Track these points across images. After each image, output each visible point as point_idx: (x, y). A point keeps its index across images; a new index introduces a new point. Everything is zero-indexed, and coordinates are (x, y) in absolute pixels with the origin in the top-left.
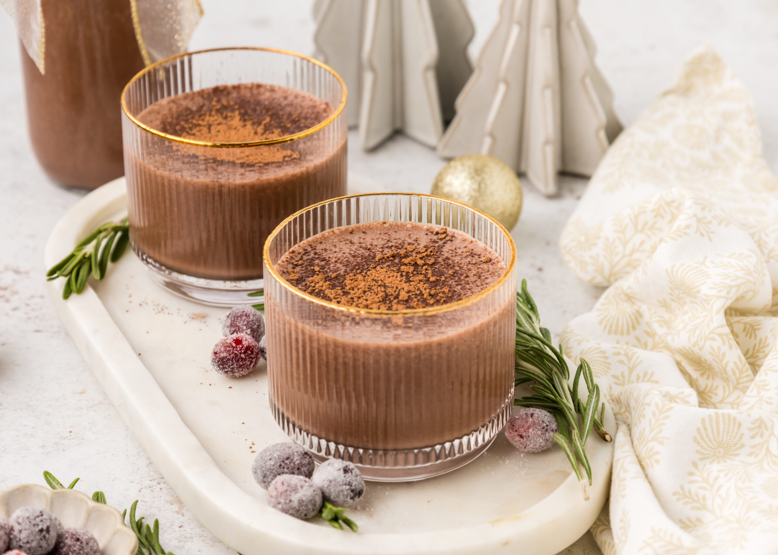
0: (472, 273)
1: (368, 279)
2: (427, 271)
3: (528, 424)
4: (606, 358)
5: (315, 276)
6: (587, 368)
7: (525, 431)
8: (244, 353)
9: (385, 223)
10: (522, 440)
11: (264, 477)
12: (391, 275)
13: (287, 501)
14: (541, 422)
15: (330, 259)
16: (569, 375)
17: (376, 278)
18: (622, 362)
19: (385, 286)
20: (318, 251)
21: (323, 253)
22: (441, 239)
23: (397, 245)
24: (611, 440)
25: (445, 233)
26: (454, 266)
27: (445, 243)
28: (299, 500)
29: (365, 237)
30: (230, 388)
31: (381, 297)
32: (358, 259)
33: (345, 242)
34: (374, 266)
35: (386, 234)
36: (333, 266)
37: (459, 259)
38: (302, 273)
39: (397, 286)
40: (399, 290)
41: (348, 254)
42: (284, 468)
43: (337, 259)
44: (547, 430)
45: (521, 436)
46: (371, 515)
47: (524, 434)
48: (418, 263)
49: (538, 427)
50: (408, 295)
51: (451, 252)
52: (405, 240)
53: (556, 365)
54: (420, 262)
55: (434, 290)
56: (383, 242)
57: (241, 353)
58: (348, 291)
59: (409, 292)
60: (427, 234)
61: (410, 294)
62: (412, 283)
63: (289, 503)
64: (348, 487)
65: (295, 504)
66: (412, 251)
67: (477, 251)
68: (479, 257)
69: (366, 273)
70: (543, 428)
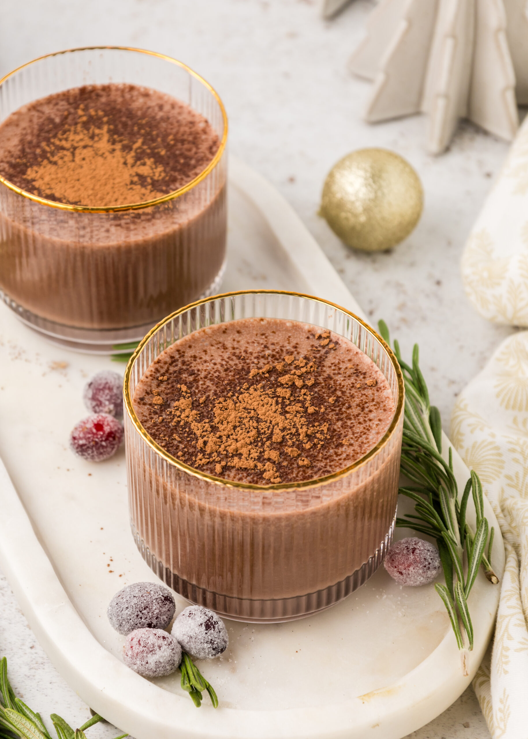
0: (355, 401)
1: (239, 406)
2: (305, 397)
3: (409, 562)
4: (500, 455)
5: (182, 400)
6: (477, 485)
7: (405, 568)
8: (106, 440)
9: (262, 320)
10: (401, 576)
12: (265, 401)
13: (144, 663)
14: (423, 560)
15: (199, 373)
16: (457, 491)
17: (248, 406)
18: (516, 461)
19: (258, 420)
20: (186, 359)
21: (191, 363)
22: (323, 347)
23: (274, 353)
24: (498, 582)
25: (328, 337)
26: (336, 390)
27: (327, 353)
28: (156, 662)
29: (240, 339)
30: (90, 475)
31: (253, 436)
32: (230, 374)
33: (216, 346)
34: (248, 386)
35: (263, 334)
36: (202, 384)
37: (342, 379)
38: (167, 394)
39: (272, 419)
40: (273, 426)
41: (219, 366)
42: (141, 618)
43: (206, 373)
44: (429, 568)
45: (401, 573)
46: (234, 670)
47: (404, 572)
48: (297, 384)
49: (419, 564)
50: (282, 434)
51: (333, 368)
52: (283, 346)
53: (444, 478)
54: (299, 383)
55: (312, 428)
56: (259, 349)
57: (102, 441)
58: (217, 425)
59: (283, 430)
60: (308, 338)
61: (285, 433)
62: (288, 415)
63: (145, 665)
64: (209, 645)
66: (290, 365)
67: (363, 368)
68: (364, 378)
69: (238, 397)
70: (425, 566)
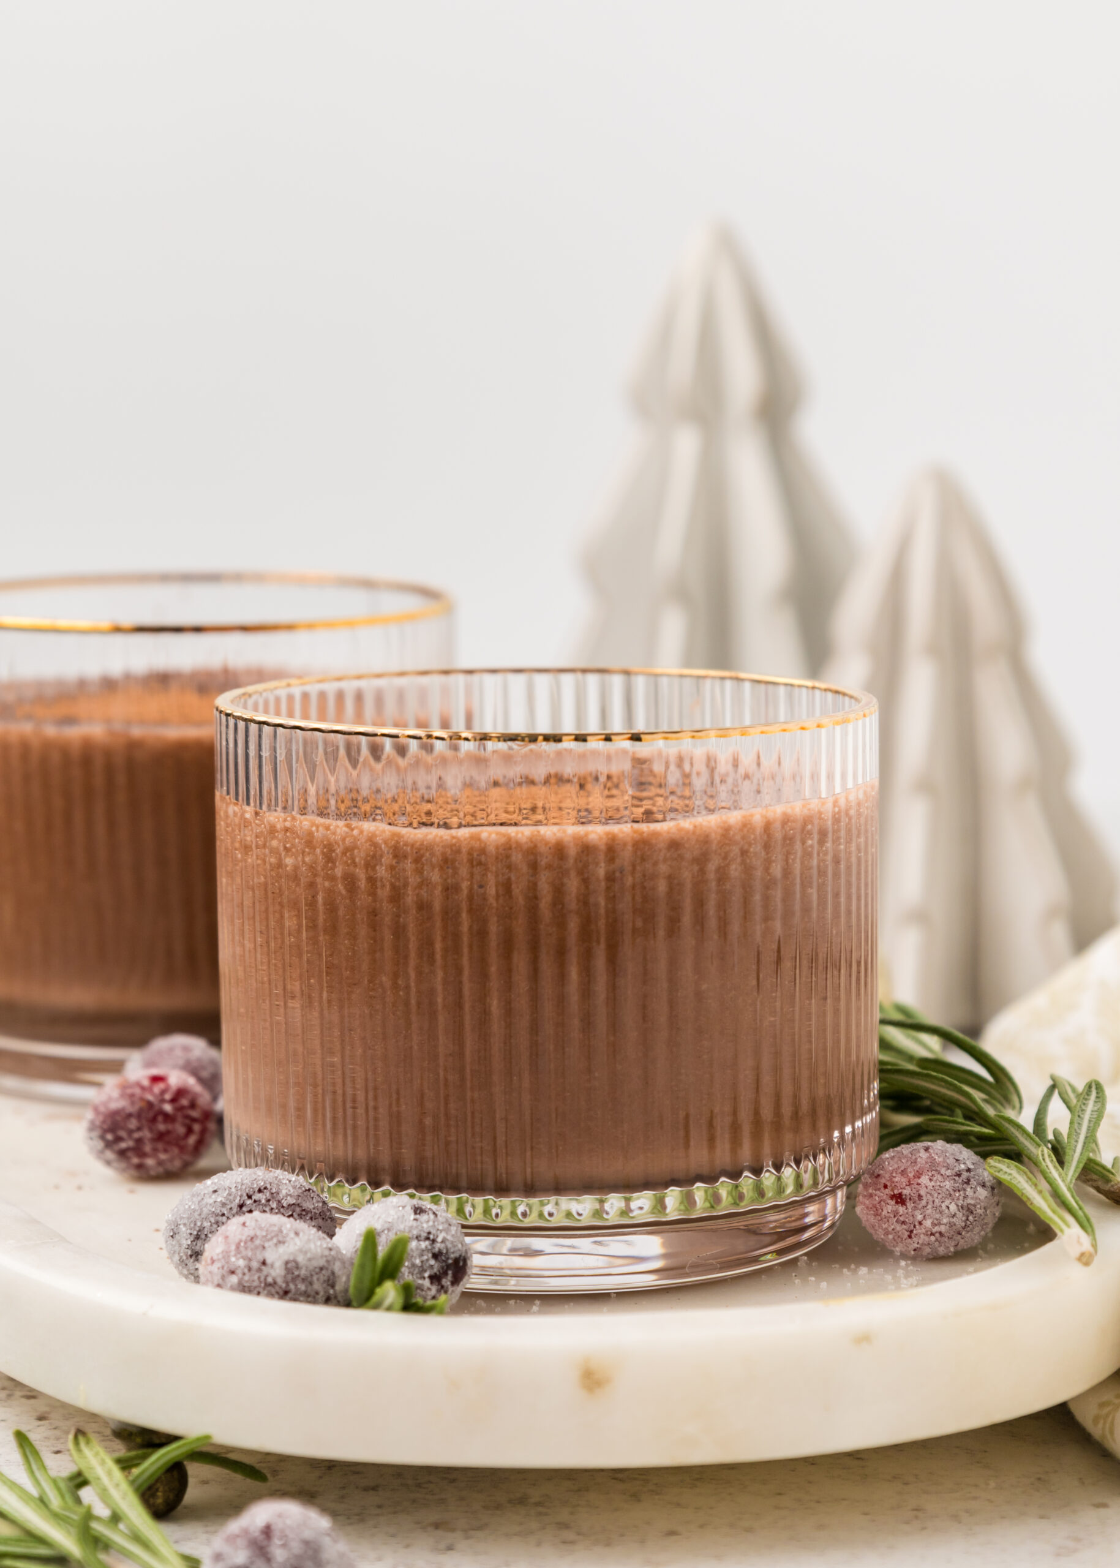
3: (917, 1166)
7: (910, 1184)
8: (173, 1101)
10: (901, 1209)
11: (198, 1237)
13: (255, 1265)
14: (951, 1161)
16: (1021, 1102)
28: (287, 1263)
44: (968, 1182)
45: (900, 1199)
47: (907, 1192)
49: (943, 1171)
53: (987, 1087)
57: (163, 1101)
63: (259, 1270)
64: (424, 1244)
65: (277, 1272)
70: (958, 1175)
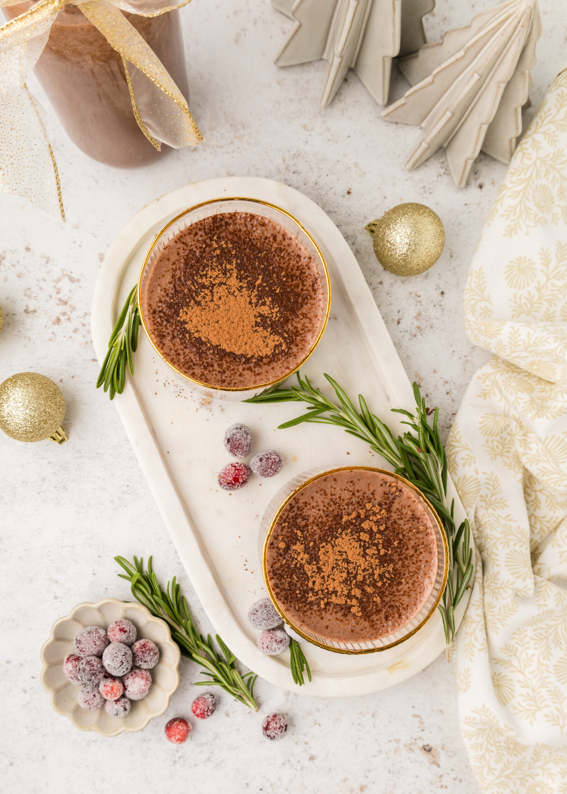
0: (411, 543)
1: (336, 550)
2: (379, 540)
5: (298, 544)
12: (353, 545)
15: (309, 518)
17: (342, 550)
19: (348, 562)
20: (300, 506)
21: (303, 509)
22: (392, 494)
23: (359, 500)
25: (396, 486)
26: (398, 534)
27: (394, 499)
29: (335, 486)
30: (230, 494)
31: (344, 576)
32: (329, 519)
33: (320, 493)
34: (341, 531)
35: (351, 482)
36: (311, 529)
37: (403, 523)
38: (288, 538)
39: (357, 561)
40: (358, 567)
41: (321, 512)
43: (313, 518)
48: (373, 529)
50: (364, 574)
51: (398, 513)
52: (365, 493)
54: (375, 529)
55: (383, 569)
56: (349, 496)
58: (321, 567)
59: (364, 570)
60: (382, 485)
61: (366, 573)
62: (367, 557)
66: (370, 511)
67: (418, 514)
68: (418, 523)
69: (334, 542)
